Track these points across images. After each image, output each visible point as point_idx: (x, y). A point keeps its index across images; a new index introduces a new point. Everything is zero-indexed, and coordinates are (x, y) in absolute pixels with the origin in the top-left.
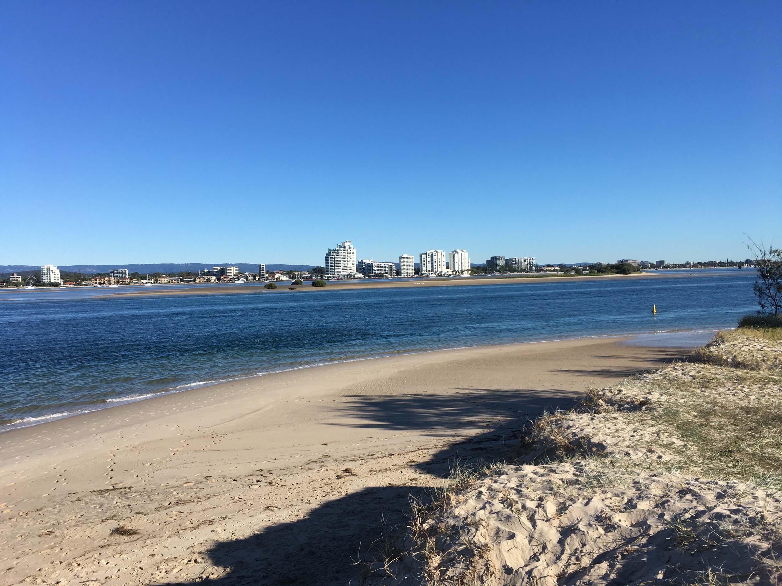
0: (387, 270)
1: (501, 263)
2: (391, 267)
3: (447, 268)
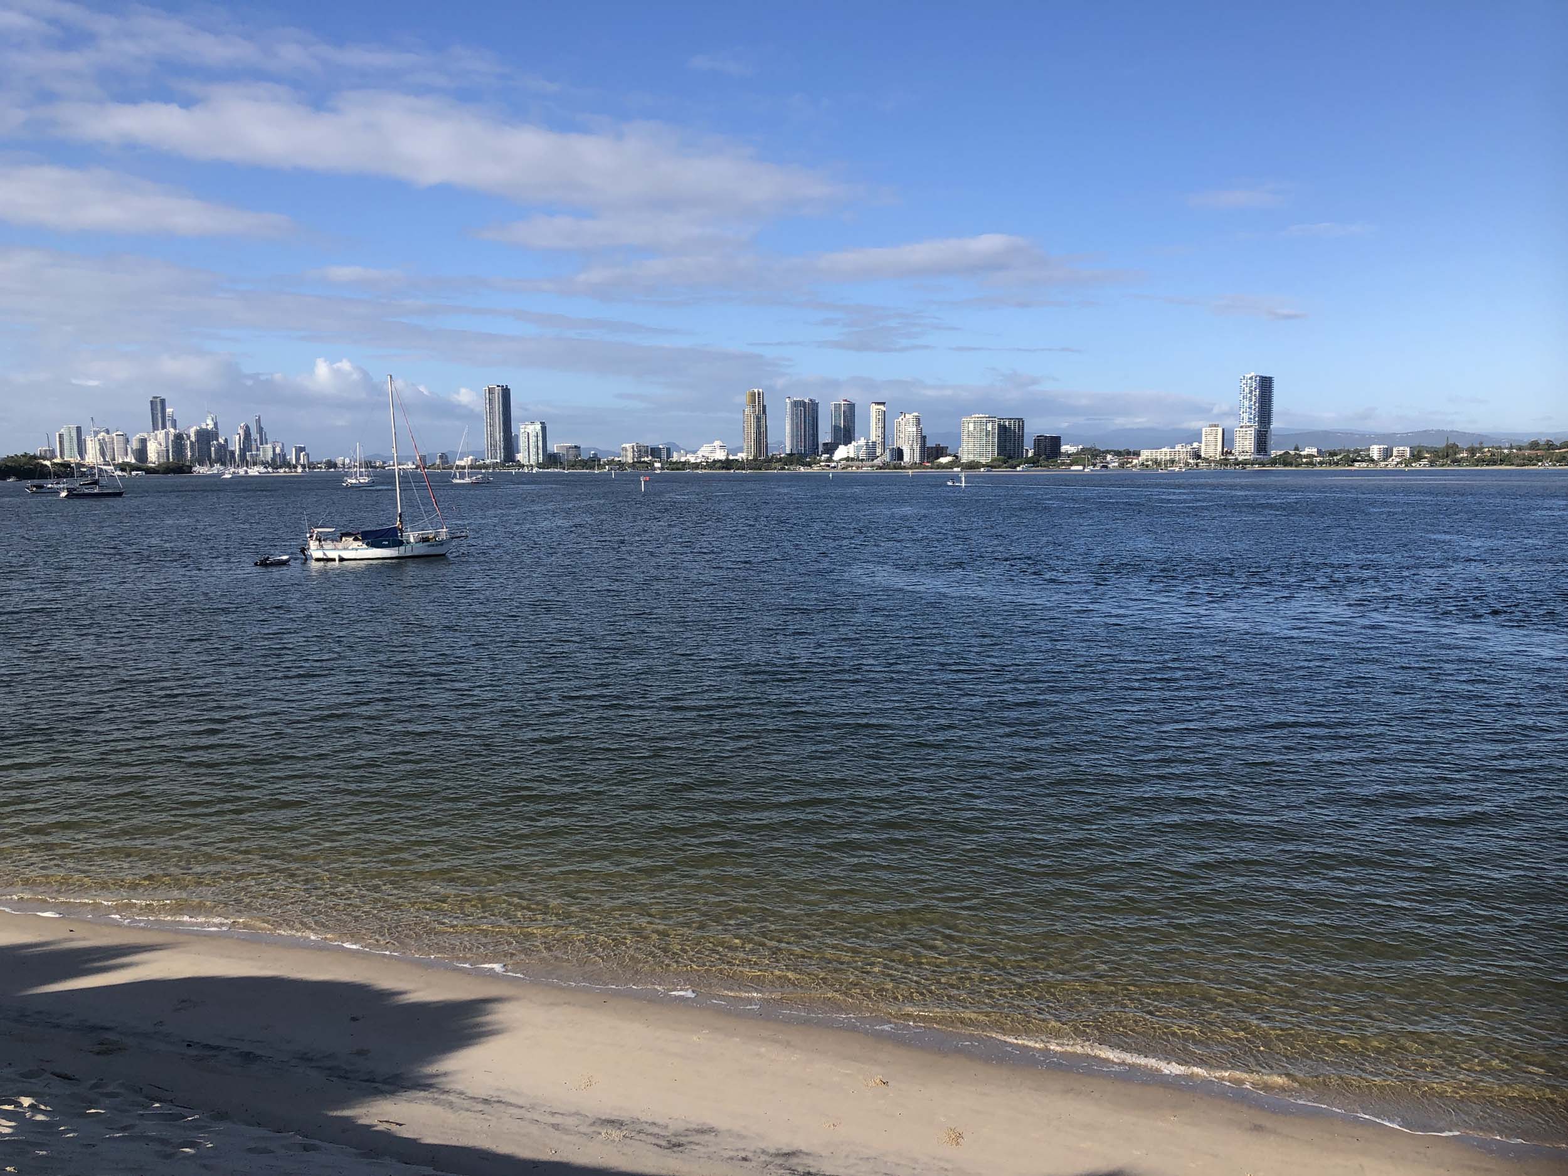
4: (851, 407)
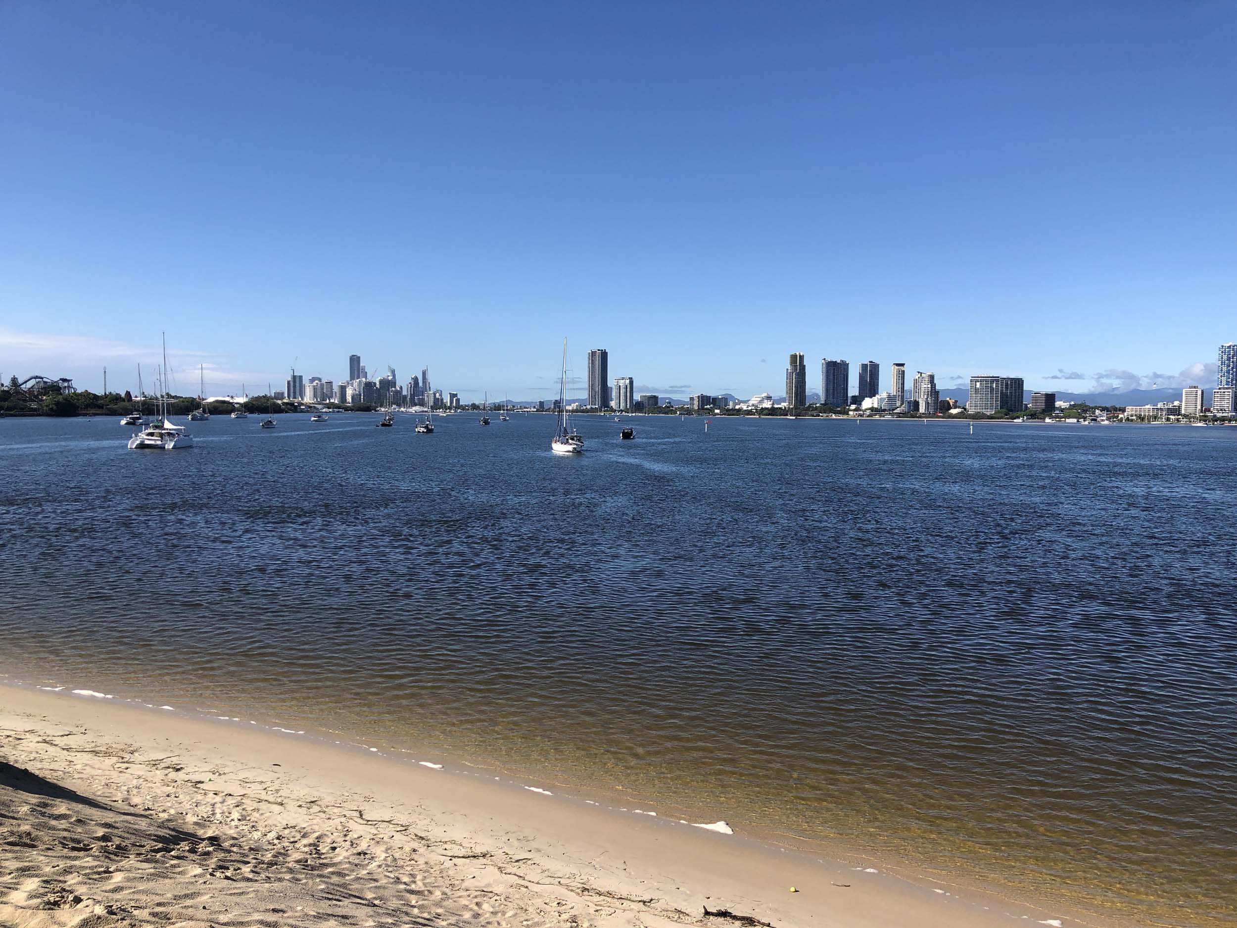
4: (876, 366)
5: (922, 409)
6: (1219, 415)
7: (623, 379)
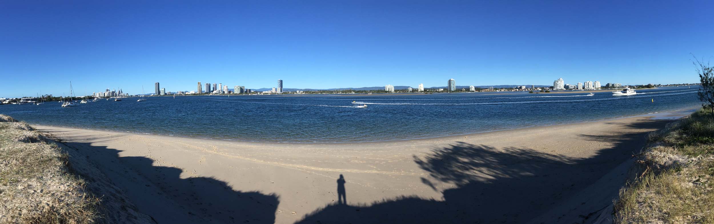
0: (574, 88)
1: (610, 85)
2: (575, 87)
3: (593, 87)
4: (216, 85)
5: (225, 93)
6: (278, 93)
7: (163, 88)
